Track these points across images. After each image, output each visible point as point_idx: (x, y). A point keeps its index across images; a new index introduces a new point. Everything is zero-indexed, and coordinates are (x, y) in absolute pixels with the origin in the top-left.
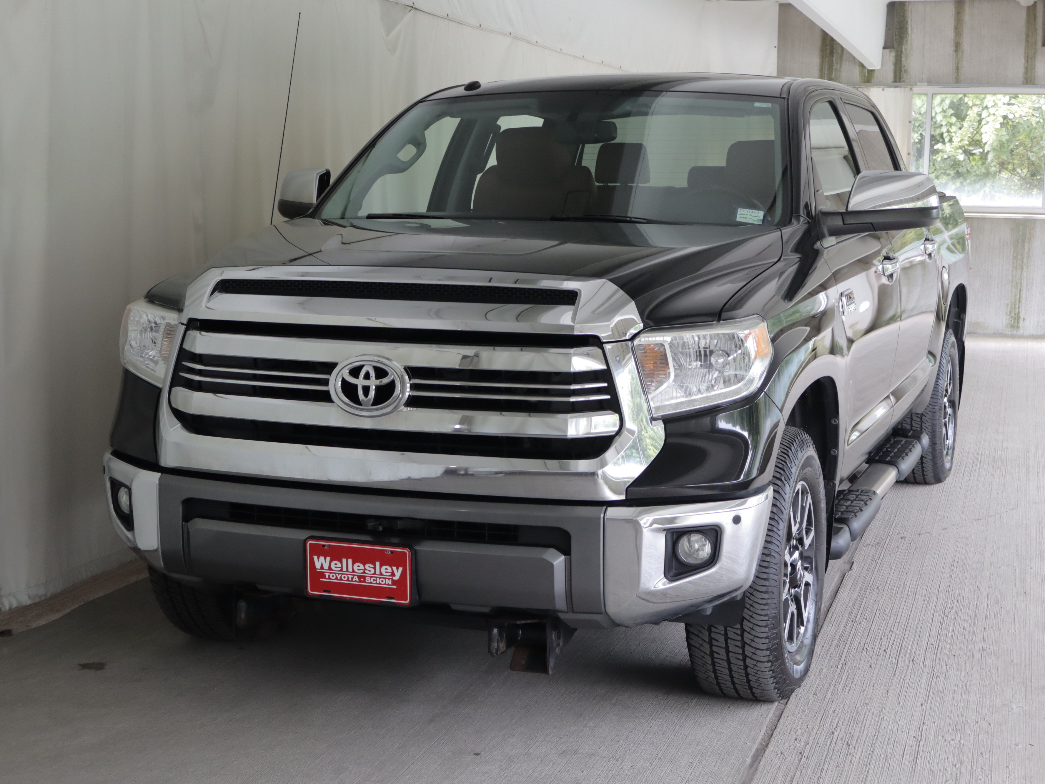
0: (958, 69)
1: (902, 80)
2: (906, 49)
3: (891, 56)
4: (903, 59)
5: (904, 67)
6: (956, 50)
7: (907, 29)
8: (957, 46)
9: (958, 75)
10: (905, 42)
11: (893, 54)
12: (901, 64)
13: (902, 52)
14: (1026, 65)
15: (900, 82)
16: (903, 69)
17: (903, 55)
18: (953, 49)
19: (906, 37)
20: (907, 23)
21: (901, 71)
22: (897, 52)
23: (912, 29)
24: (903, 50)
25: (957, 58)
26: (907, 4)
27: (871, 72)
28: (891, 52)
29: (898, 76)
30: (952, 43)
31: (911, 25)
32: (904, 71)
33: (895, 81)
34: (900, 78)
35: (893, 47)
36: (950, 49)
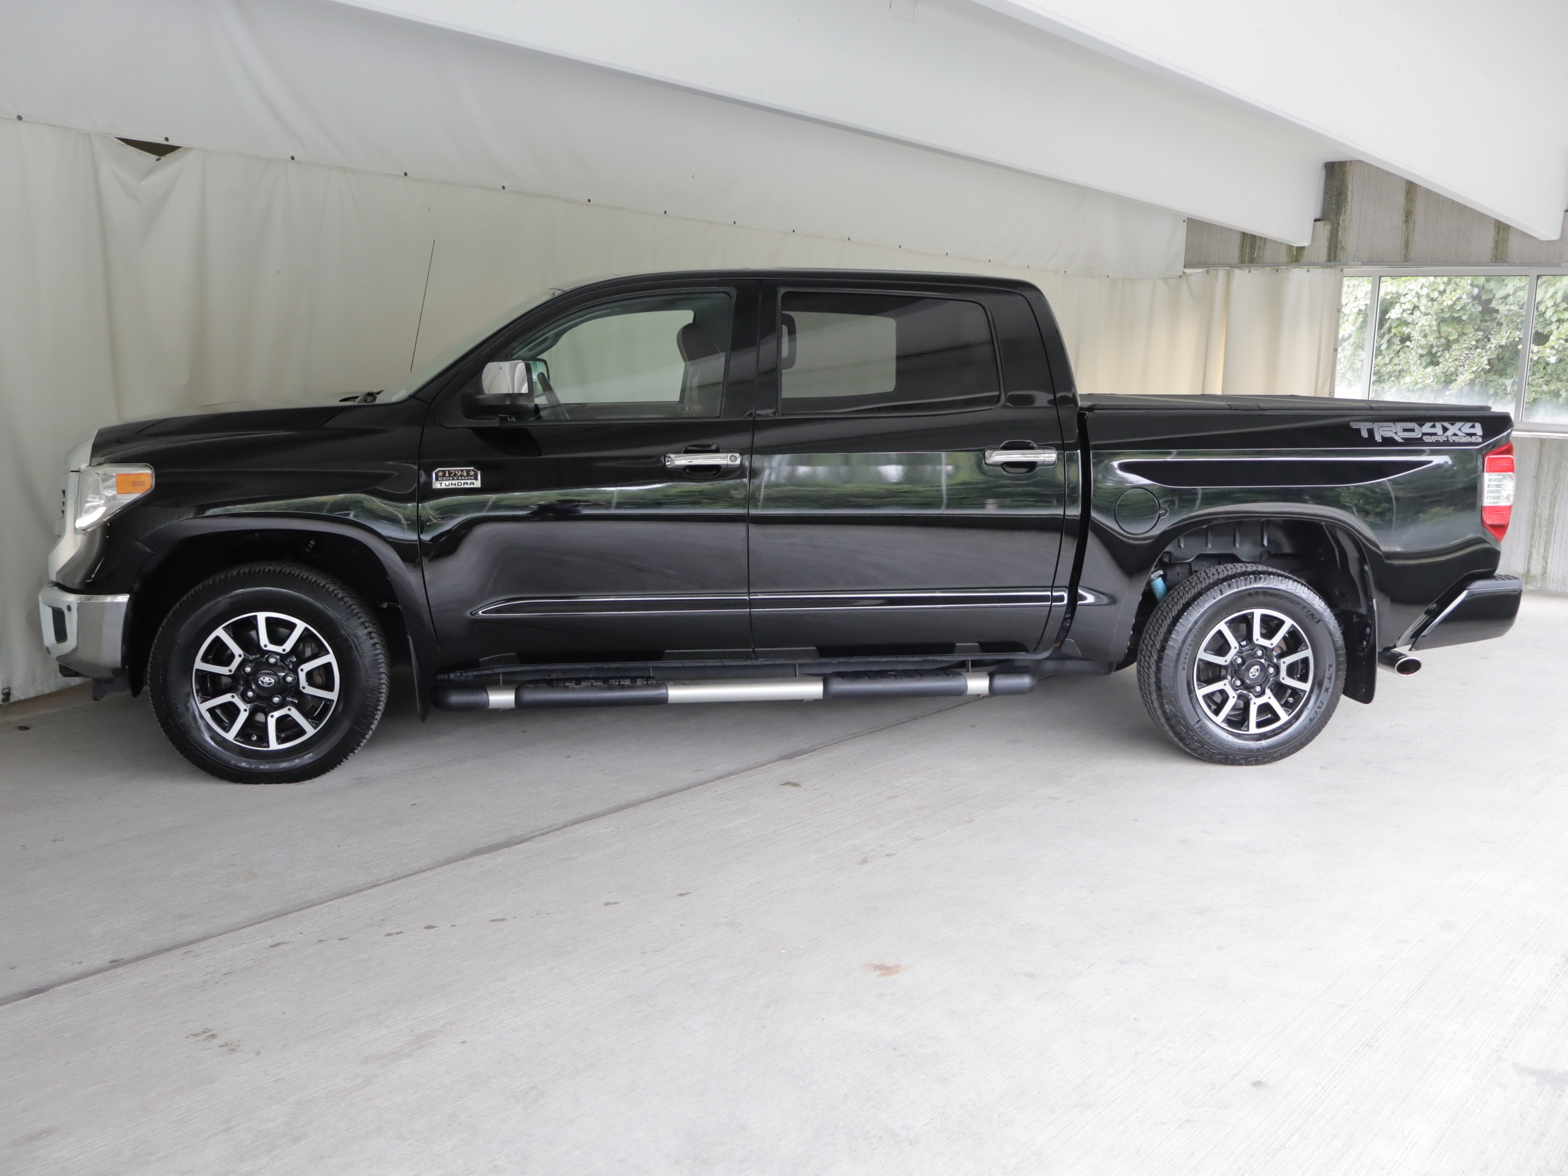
0: (1407, 244)
1: (1337, 259)
2: (1344, 221)
3: (1324, 229)
4: (1340, 233)
5: (1340, 243)
6: (1406, 222)
7: (1346, 195)
8: (1408, 215)
9: (1407, 251)
10: (1343, 212)
11: (1328, 227)
12: (1337, 239)
13: (1338, 224)
14: (1496, 237)
15: (1335, 260)
16: (1339, 246)
17: (1340, 229)
18: (1403, 218)
19: (1345, 207)
20: (1347, 188)
21: (1336, 248)
22: (1333, 224)
23: (1352, 195)
24: (1341, 222)
25: (1407, 230)
26: (1348, 164)
27: (1301, 249)
28: (1325, 224)
29: (1333, 255)
30: (1402, 211)
31: (1352, 192)
32: (1341, 249)
33: (1329, 260)
34: (1335, 257)
35: (1329, 219)
36: (1399, 219)
